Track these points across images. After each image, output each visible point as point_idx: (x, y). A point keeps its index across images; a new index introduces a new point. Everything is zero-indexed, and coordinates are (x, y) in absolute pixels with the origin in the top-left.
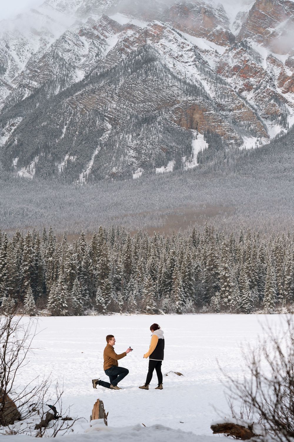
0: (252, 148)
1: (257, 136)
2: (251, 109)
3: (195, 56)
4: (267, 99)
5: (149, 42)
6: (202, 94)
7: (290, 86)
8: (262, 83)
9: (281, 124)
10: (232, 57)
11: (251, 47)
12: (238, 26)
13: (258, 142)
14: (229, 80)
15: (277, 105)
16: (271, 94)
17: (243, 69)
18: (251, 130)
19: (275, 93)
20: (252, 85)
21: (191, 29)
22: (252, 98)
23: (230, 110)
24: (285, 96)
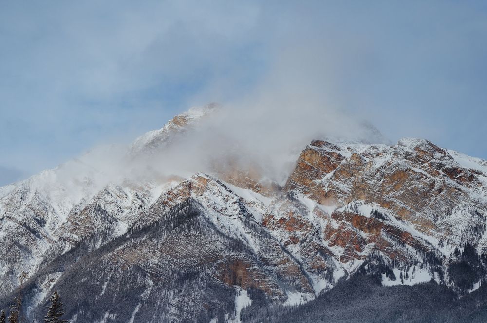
0: (296, 305)
1: (302, 292)
2: (296, 263)
3: (240, 209)
4: (313, 253)
5: (193, 195)
6: (245, 249)
7: (336, 239)
8: (308, 236)
9: (326, 278)
10: (277, 209)
11: (297, 198)
12: (285, 177)
13: (303, 298)
14: (275, 233)
15: (323, 259)
16: (317, 247)
17: (289, 222)
18: (296, 285)
19: (321, 247)
20: (298, 238)
21: (236, 181)
22: (297, 251)
23: (275, 265)
24: (332, 249)
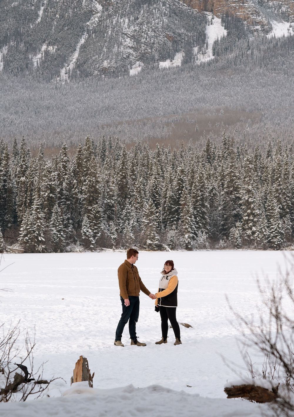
0: (284, 36)
1: (290, 21)
13: (291, 29)
18: (282, 13)
